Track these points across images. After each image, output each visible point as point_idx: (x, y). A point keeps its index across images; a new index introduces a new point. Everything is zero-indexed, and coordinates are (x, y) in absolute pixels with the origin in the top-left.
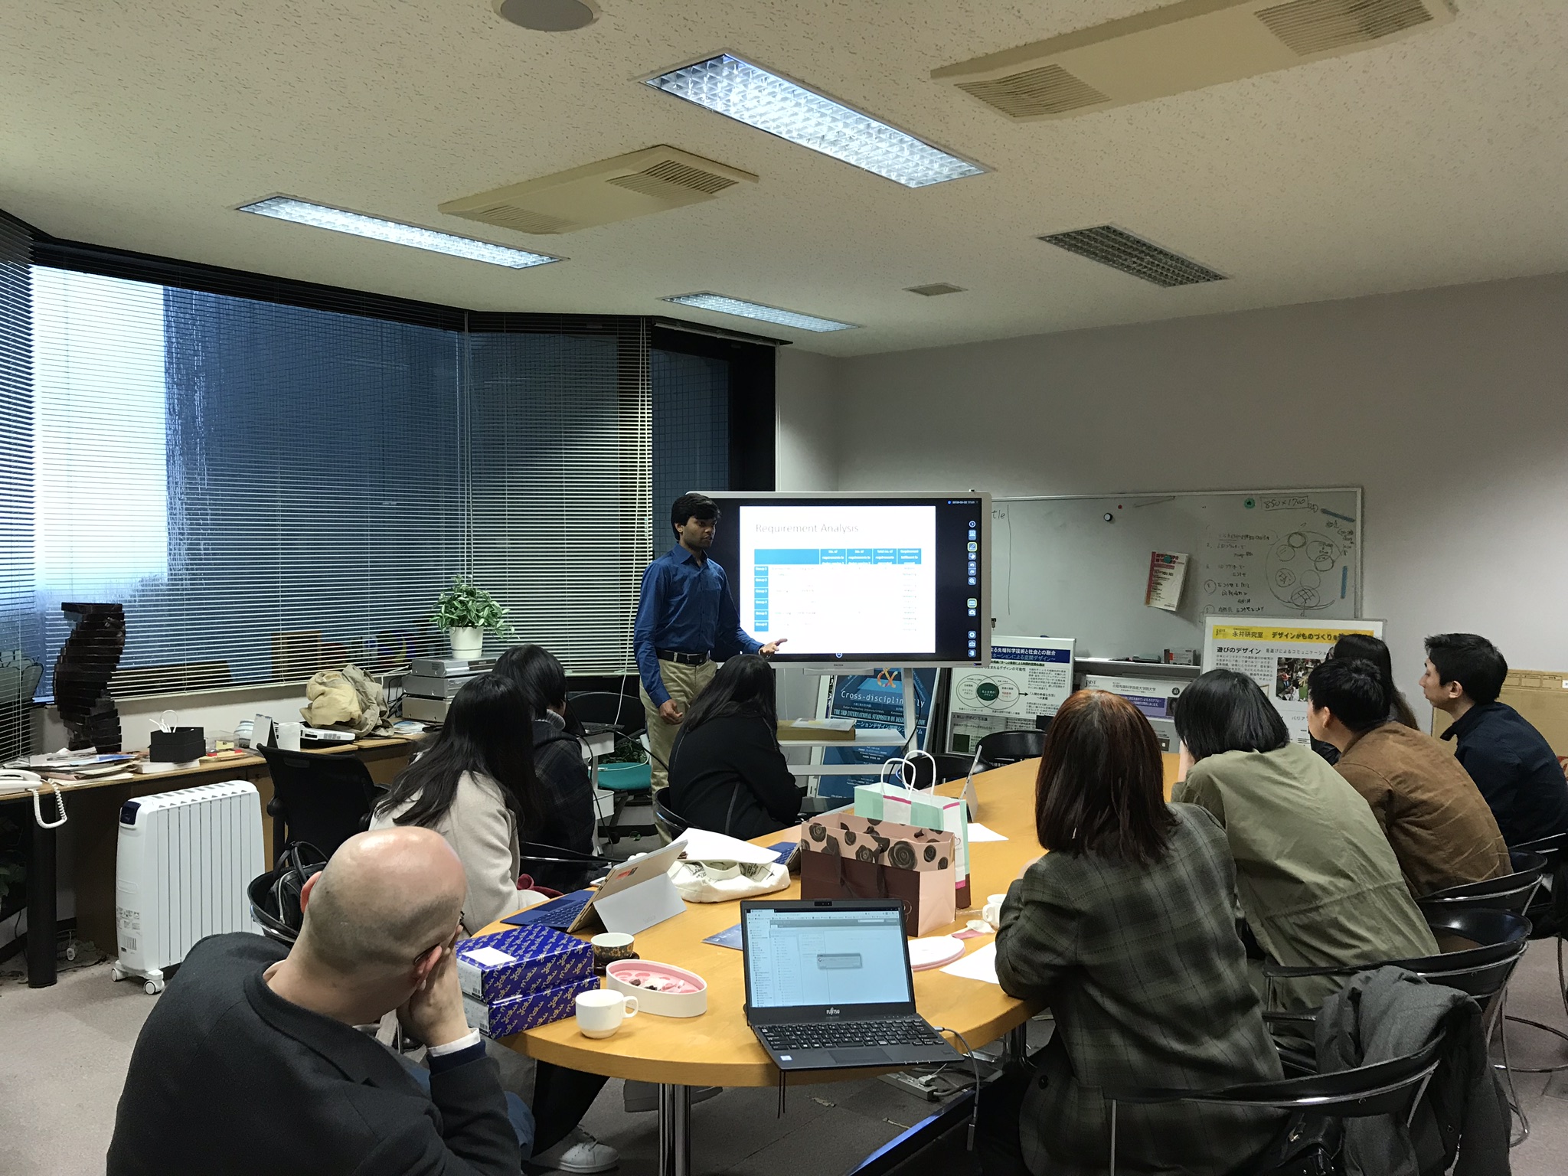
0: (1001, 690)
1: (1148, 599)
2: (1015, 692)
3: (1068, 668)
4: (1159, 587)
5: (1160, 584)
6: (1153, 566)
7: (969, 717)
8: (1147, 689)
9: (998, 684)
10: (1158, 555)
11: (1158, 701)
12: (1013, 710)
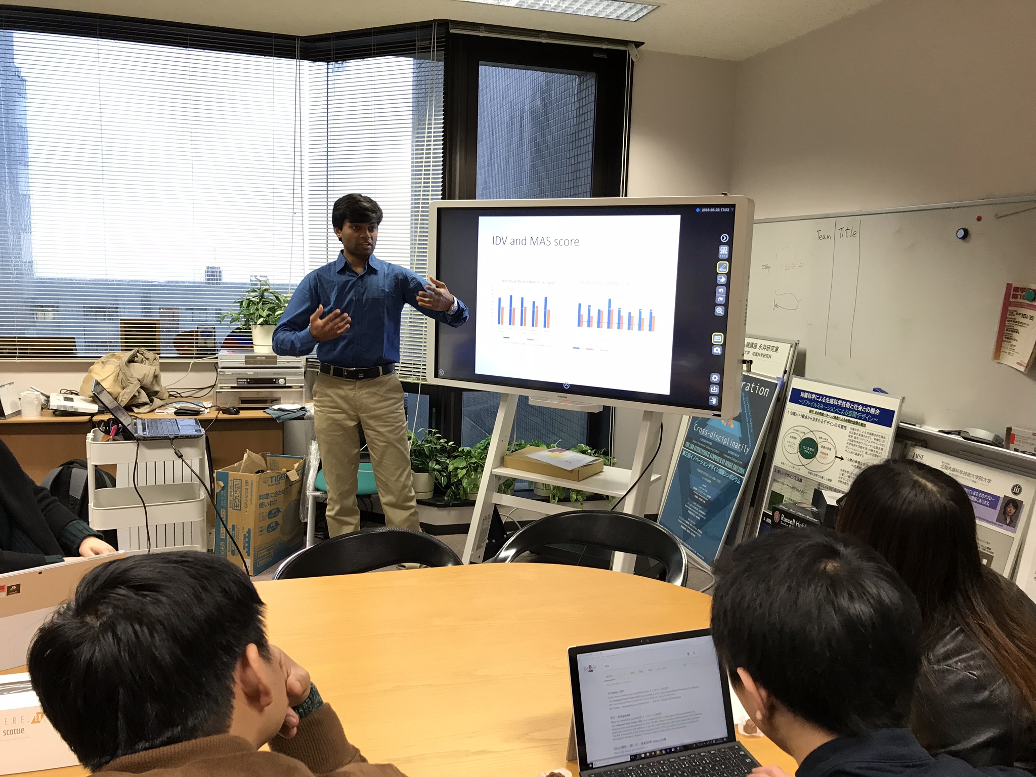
0: (820, 449)
1: (998, 351)
2: (832, 455)
3: (888, 433)
4: (1015, 335)
5: (1016, 331)
6: (1006, 304)
7: (787, 474)
8: (981, 478)
9: (818, 441)
10: (1016, 289)
11: (990, 498)
12: (827, 475)
